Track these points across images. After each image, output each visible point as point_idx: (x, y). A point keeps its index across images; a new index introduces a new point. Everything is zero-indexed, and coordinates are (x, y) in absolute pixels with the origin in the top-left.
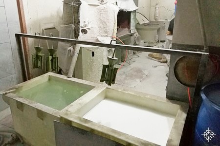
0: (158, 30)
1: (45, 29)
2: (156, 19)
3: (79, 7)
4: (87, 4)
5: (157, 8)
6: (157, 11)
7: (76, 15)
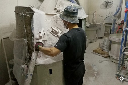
0: (97, 31)
1: (3, 39)
2: (94, 23)
3: (31, 18)
4: (44, 13)
5: (95, 15)
6: (95, 18)
7: (28, 27)
